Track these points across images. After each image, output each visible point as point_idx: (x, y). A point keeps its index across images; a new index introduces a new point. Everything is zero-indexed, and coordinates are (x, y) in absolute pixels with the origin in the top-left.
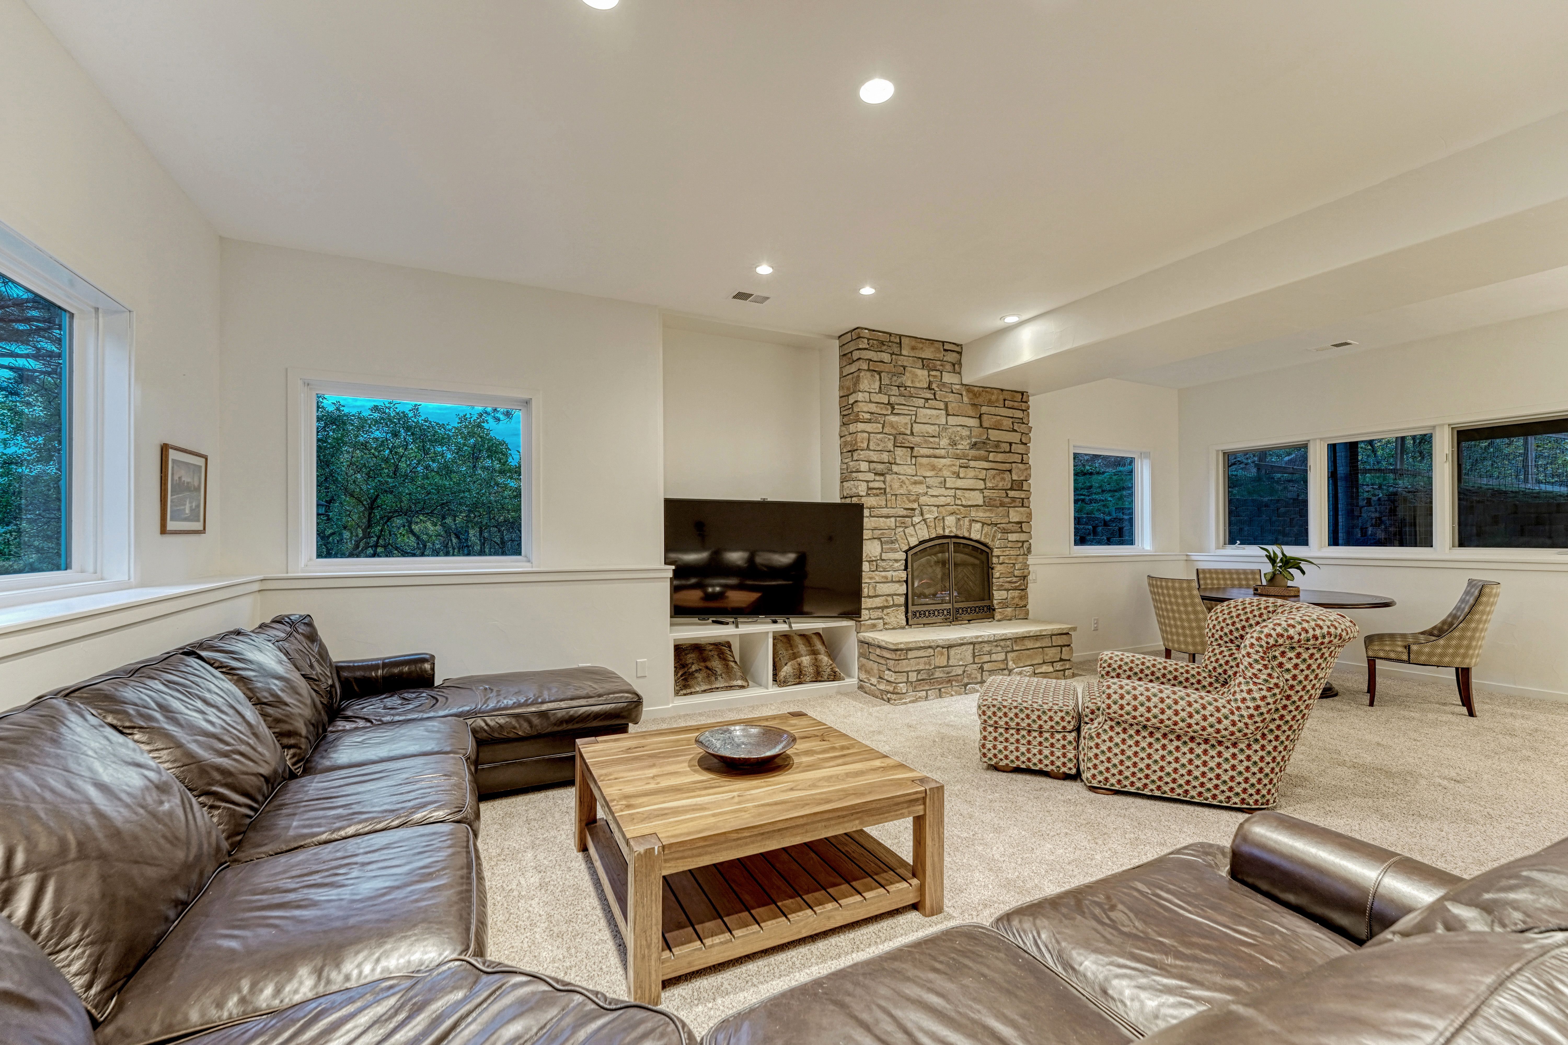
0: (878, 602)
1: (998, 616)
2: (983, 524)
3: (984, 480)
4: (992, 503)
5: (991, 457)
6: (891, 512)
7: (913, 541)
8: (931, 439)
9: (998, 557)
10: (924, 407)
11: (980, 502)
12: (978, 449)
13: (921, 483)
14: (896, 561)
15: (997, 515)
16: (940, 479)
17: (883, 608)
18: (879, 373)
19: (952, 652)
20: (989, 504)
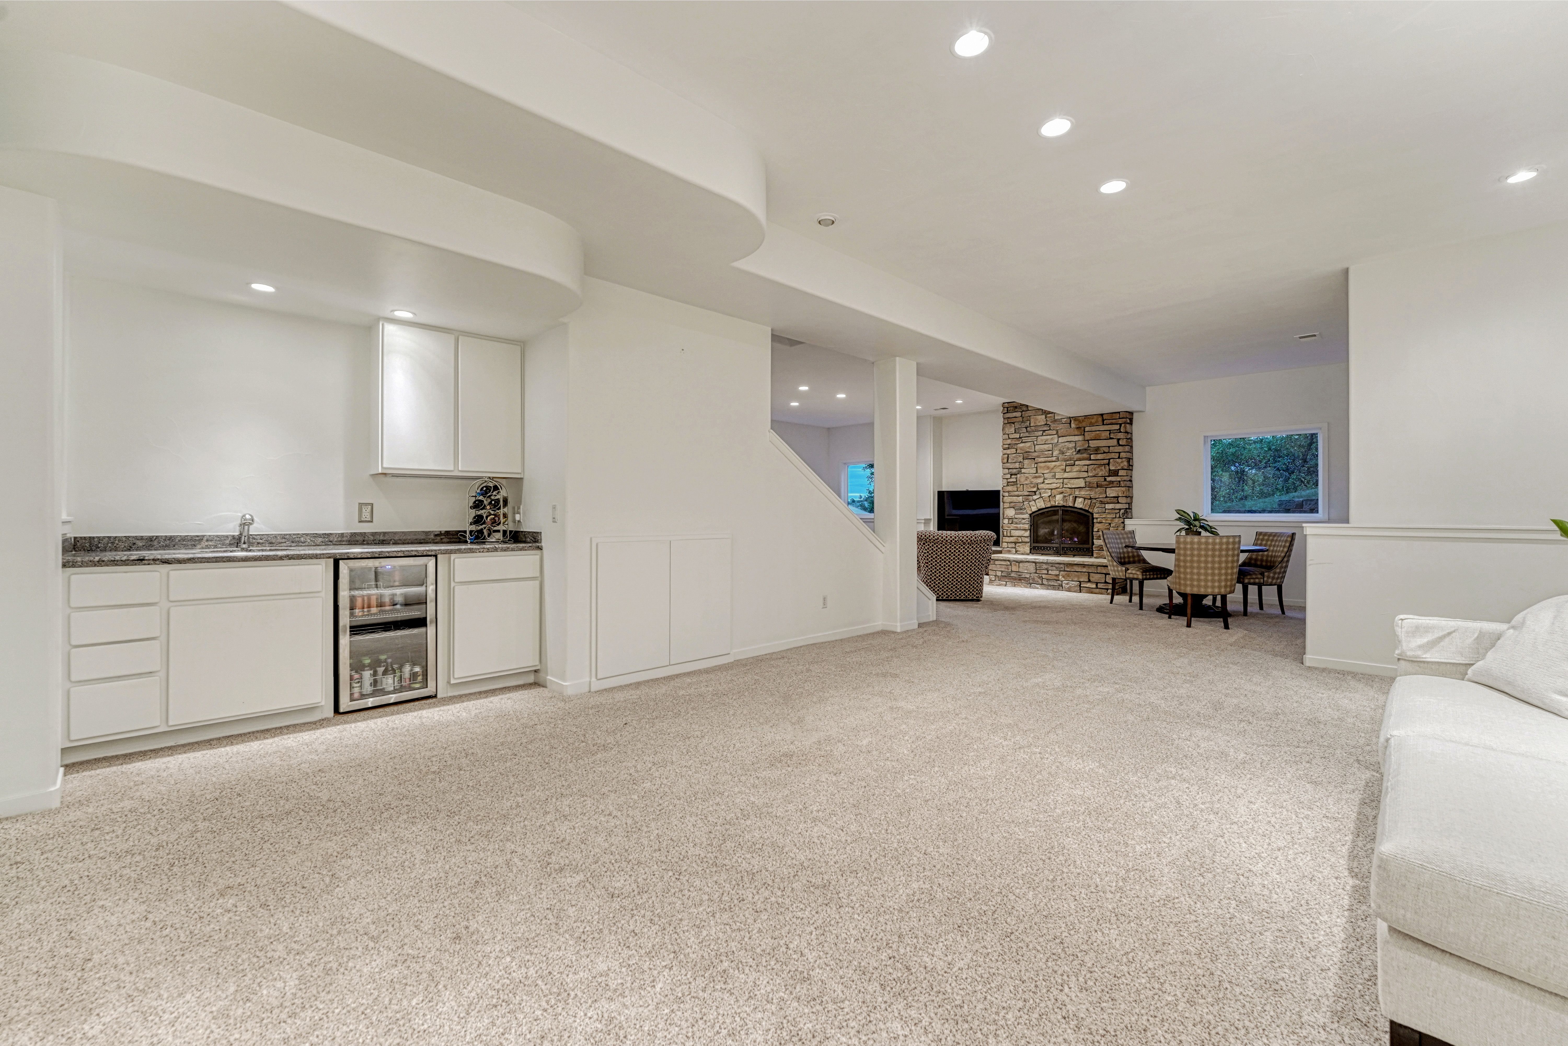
0: (1012, 539)
1: (1095, 555)
2: (1085, 499)
3: (1087, 472)
4: (1091, 485)
5: (1092, 457)
6: (1020, 493)
7: (1034, 509)
8: (1046, 453)
9: (1097, 518)
10: (1042, 435)
11: (1083, 485)
12: (1082, 454)
13: (1040, 477)
14: (1024, 519)
15: (1095, 493)
16: (1052, 474)
17: (1015, 543)
18: (1013, 423)
19: (1021, 565)
20: (1089, 486)
